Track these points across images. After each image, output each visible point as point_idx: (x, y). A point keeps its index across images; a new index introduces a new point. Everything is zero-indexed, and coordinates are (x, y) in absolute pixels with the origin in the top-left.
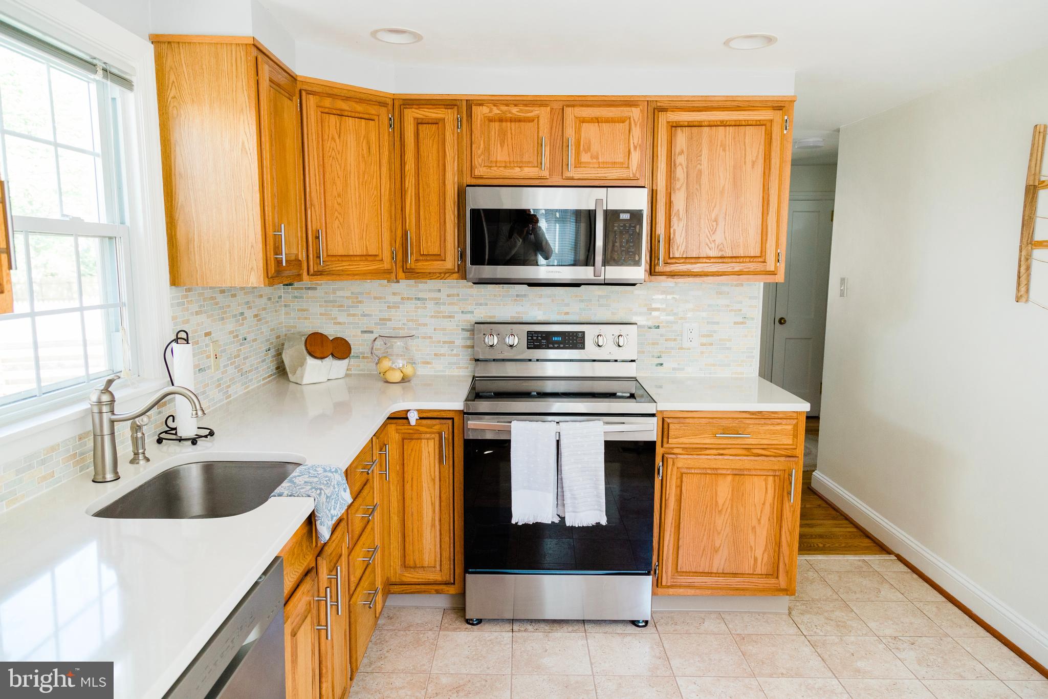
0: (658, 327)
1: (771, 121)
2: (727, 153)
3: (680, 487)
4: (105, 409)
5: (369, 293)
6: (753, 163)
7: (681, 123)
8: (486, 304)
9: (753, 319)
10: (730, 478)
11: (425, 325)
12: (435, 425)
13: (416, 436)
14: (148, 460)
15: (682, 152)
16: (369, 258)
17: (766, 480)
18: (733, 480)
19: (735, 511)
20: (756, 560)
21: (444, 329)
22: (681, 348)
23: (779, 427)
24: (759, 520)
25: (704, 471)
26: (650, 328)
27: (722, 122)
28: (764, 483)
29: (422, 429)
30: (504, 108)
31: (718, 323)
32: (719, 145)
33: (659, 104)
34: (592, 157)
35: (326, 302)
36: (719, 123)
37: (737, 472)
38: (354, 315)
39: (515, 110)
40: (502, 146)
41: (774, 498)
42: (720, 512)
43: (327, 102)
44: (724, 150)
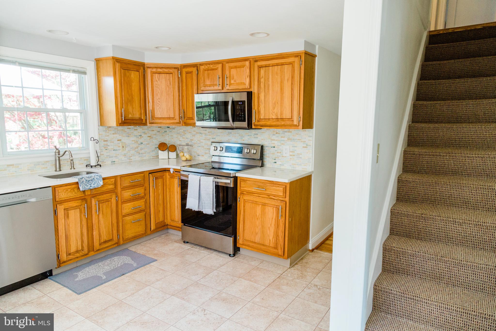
0: (274, 147)
1: (294, 62)
2: (278, 76)
3: (244, 206)
4: (57, 154)
5: (188, 131)
6: (288, 80)
7: (263, 66)
8: (219, 136)
9: (310, 146)
10: (260, 206)
11: (202, 142)
12: (178, 174)
13: (174, 177)
14: (74, 169)
15: (263, 77)
16: (171, 119)
17: (273, 209)
18: (262, 207)
19: (263, 220)
20: (270, 240)
21: (207, 144)
22: (283, 156)
23: (278, 188)
24: (271, 225)
25: (253, 202)
26: (272, 147)
27: (277, 64)
28: (272, 210)
29: (175, 175)
30: (209, 66)
31: (296, 147)
32: (275, 73)
33: (256, 59)
34: (234, 81)
35: (177, 133)
36: (276, 65)
37: (263, 204)
38: (184, 138)
39: (211, 66)
40: (208, 79)
41: (276, 217)
42: (257, 219)
43: (154, 70)
44: (277, 75)
